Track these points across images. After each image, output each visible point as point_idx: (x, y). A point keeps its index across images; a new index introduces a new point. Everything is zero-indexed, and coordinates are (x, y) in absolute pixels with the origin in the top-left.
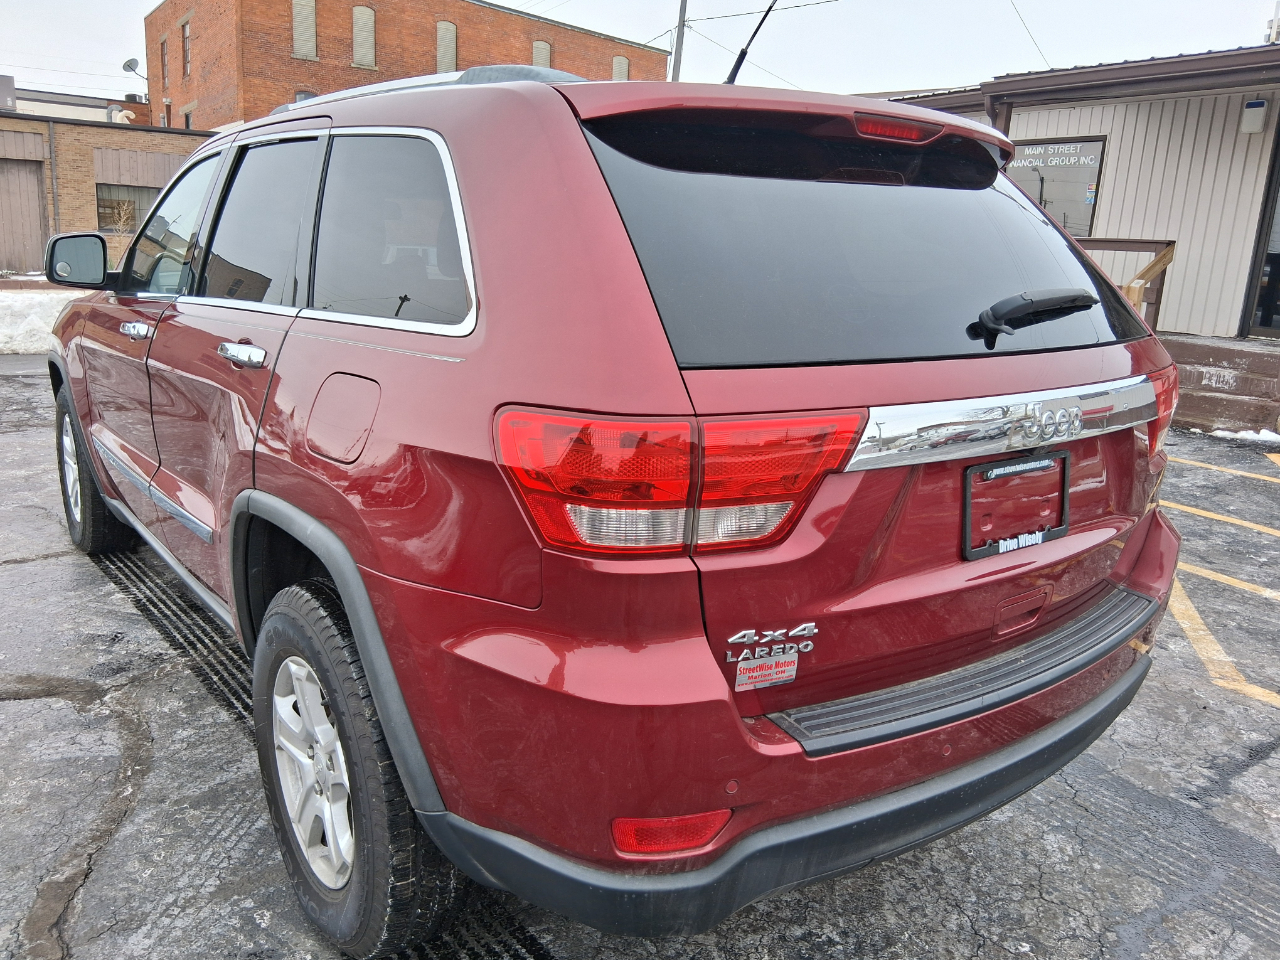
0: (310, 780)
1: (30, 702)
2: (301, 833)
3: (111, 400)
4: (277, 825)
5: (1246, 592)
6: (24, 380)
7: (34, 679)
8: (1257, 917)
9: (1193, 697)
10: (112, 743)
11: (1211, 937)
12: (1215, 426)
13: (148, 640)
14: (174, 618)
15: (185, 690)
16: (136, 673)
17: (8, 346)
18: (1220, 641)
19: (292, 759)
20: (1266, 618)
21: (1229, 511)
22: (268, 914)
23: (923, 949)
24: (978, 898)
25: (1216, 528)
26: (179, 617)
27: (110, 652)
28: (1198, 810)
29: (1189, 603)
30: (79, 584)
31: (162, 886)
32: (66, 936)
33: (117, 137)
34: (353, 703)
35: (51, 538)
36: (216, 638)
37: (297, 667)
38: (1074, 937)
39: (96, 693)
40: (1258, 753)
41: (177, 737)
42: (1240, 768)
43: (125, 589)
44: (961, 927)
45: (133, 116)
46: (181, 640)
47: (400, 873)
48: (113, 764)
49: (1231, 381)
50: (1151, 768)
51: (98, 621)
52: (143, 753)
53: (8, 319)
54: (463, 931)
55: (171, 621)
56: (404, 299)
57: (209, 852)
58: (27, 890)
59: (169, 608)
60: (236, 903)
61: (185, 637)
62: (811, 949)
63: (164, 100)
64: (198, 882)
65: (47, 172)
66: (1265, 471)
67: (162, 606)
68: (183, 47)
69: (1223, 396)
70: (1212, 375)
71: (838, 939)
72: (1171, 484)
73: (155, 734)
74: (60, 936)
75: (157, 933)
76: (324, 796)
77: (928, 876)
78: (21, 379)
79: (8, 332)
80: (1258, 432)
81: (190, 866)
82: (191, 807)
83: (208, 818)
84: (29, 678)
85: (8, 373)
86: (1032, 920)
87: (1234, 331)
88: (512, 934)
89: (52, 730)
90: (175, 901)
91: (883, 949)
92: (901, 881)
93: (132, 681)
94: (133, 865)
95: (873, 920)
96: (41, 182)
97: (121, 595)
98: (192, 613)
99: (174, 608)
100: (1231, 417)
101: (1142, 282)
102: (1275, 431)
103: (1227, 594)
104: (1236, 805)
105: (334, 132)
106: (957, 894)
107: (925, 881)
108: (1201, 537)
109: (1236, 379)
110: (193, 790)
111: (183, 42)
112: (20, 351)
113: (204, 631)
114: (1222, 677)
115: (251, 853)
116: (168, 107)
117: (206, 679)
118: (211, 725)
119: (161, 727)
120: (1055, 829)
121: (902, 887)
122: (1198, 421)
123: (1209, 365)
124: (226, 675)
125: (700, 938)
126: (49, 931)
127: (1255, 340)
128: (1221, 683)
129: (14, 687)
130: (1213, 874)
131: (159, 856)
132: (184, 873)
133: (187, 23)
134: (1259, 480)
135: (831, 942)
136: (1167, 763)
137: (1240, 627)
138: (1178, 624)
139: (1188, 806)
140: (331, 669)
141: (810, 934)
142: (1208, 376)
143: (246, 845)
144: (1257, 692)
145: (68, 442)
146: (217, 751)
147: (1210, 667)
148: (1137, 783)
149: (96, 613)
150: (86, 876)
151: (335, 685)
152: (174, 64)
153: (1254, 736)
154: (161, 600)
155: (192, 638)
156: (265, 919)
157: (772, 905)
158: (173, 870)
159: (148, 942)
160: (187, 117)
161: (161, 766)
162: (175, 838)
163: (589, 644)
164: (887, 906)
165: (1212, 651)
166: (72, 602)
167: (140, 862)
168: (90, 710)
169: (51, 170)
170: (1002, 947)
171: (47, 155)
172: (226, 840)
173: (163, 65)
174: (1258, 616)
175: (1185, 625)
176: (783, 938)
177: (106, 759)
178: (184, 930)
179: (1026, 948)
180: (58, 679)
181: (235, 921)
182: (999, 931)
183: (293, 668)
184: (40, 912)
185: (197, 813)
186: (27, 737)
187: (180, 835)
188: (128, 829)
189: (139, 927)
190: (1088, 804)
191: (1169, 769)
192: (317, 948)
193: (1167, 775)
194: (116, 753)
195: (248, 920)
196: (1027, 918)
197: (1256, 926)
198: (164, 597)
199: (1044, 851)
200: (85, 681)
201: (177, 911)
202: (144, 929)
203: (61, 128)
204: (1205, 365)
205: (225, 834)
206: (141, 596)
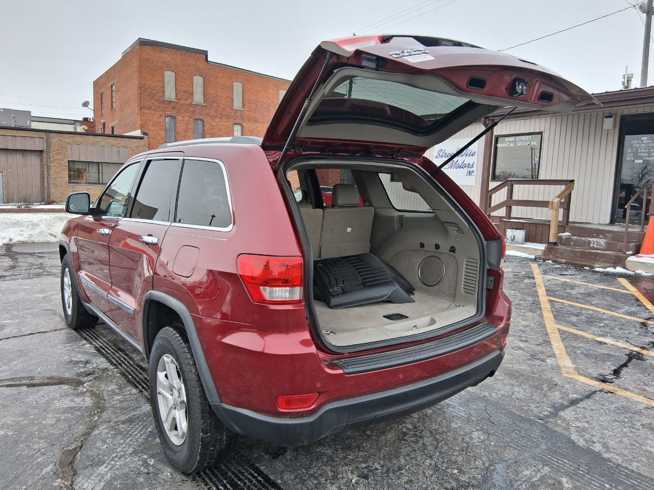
0: (171, 404)
1: (54, 386)
2: (167, 426)
3: (86, 260)
4: (157, 425)
5: (589, 338)
6: (38, 255)
7: (55, 378)
8: (555, 461)
9: (552, 381)
10: (88, 401)
11: (534, 468)
12: (596, 266)
13: (101, 362)
14: (112, 354)
15: (118, 382)
16: (97, 375)
17: (30, 239)
18: (571, 359)
19: (164, 397)
20: (595, 349)
21: (592, 304)
22: (153, 460)
23: (413, 471)
24: (440, 454)
25: (584, 312)
26: (114, 354)
27: (86, 368)
28: (542, 424)
29: (562, 343)
30: (70, 340)
31: (111, 451)
32: (75, 467)
33: (78, 138)
34: (188, 367)
35: (57, 323)
36: (130, 362)
37: (167, 359)
38: (477, 468)
39: (80, 383)
40: (574, 402)
41: (114, 399)
42: (564, 407)
43: (91, 343)
44: (431, 464)
45: (86, 128)
46: (115, 362)
47: (205, 431)
48: (89, 409)
49: (604, 245)
50: (525, 408)
51: (80, 356)
52: (101, 405)
53: (30, 227)
54: (230, 466)
55: (111, 355)
56: (213, 216)
57: (129, 439)
58: (58, 452)
59: (109, 350)
60: (140, 457)
61: (117, 361)
62: (368, 471)
63: (102, 120)
64: (125, 450)
65: (45, 156)
66: (614, 286)
67: (106, 349)
68: (112, 95)
69: (599, 251)
70: (594, 242)
71: (379, 468)
72: (568, 292)
73: (106, 398)
74: (72, 467)
75: (109, 466)
76: (176, 410)
77: (421, 447)
78: (36, 254)
79: (30, 233)
80: (615, 268)
81: (122, 444)
82: (121, 424)
83: (129, 427)
84: (52, 378)
85: (31, 252)
86: (460, 462)
87: (608, 221)
88: (249, 466)
89: (63, 397)
90: (116, 456)
91: (397, 471)
92: (410, 448)
93: (95, 378)
94: (99, 444)
95: (395, 462)
96: (42, 160)
97: (89, 345)
98: (119, 352)
99: (112, 350)
100: (604, 262)
101: (559, 199)
102: (624, 268)
103: (580, 339)
104: (559, 422)
105: (185, 158)
106: (432, 453)
107: (419, 448)
108: (576, 315)
109: (606, 243)
110: (122, 418)
111: (112, 93)
112: (36, 242)
113: (125, 359)
114: (567, 373)
115: (146, 439)
116: (104, 124)
117: (126, 377)
118: (129, 395)
119: (108, 395)
120: (478, 430)
121: (409, 450)
122: (588, 264)
123: (594, 237)
124: (134, 375)
125: (324, 467)
126: (68, 466)
127: (618, 225)
128: (566, 375)
129: (46, 381)
130: (541, 446)
131: (109, 441)
132: (119, 446)
133: (114, 84)
134: (610, 290)
135: (376, 469)
136: (533, 406)
137: (582, 353)
138: (554, 352)
139: (537, 422)
140: (180, 356)
141: (369, 466)
142: (593, 242)
143: (144, 437)
144: (582, 379)
145: (67, 280)
146: (132, 404)
147: (563, 369)
148: (518, 413)
149: (79, 352)
150: (81, 447)
151: (182, 361)
152: (107, 103)
153: (575, 396)
154: (106, 347)
155: (120, 361)
156: (152, 462)
157: (355, 457)
158: (115, 446)
159: (106, 469)
160: (113, 128)
161: (109, 410)
162: (115, 435)
163: (271, 334)
164: (402, 457)
165: (566, 363)
166: (68, 348)
167: (102, 443)
168: (78, 389)
169: (47, 155)
170: (446, 471)
171: (45, 148)
172: (136, 435)
173: (102, 104)
174: (592, 348)
175: (557, 352)
176: (357, 467)
177: (86, 407)
178: (120, 466)
179: (456, 471)
180: (64, 378)
181: (140, 463)
182: (446, 465)
183: (166, 359)
184: (64, 460)
185: (124, 426)
186: (53, 399)
187: (117, 434)
188: (96, 432)
189: (103, 464)
190: (494, 421)
191: (533, 408)
192: (172, 471)
193: (532, 411)
194: (90, 405)
195: (145, 462)
196: (458, 461)
197: (554, 464)
198: (107, 346)
199: (471, 438)
200: (76, 378)
201: (117, 459)
202: (105, 465)
203: (52, 135)
204: (592, 237)
205: (135, 433)
206: (98, 346)
